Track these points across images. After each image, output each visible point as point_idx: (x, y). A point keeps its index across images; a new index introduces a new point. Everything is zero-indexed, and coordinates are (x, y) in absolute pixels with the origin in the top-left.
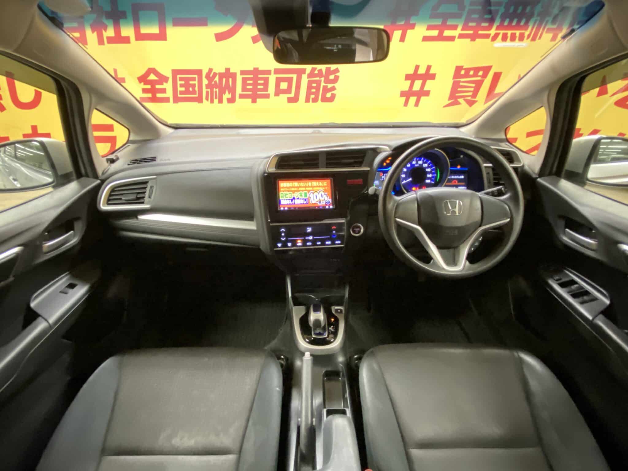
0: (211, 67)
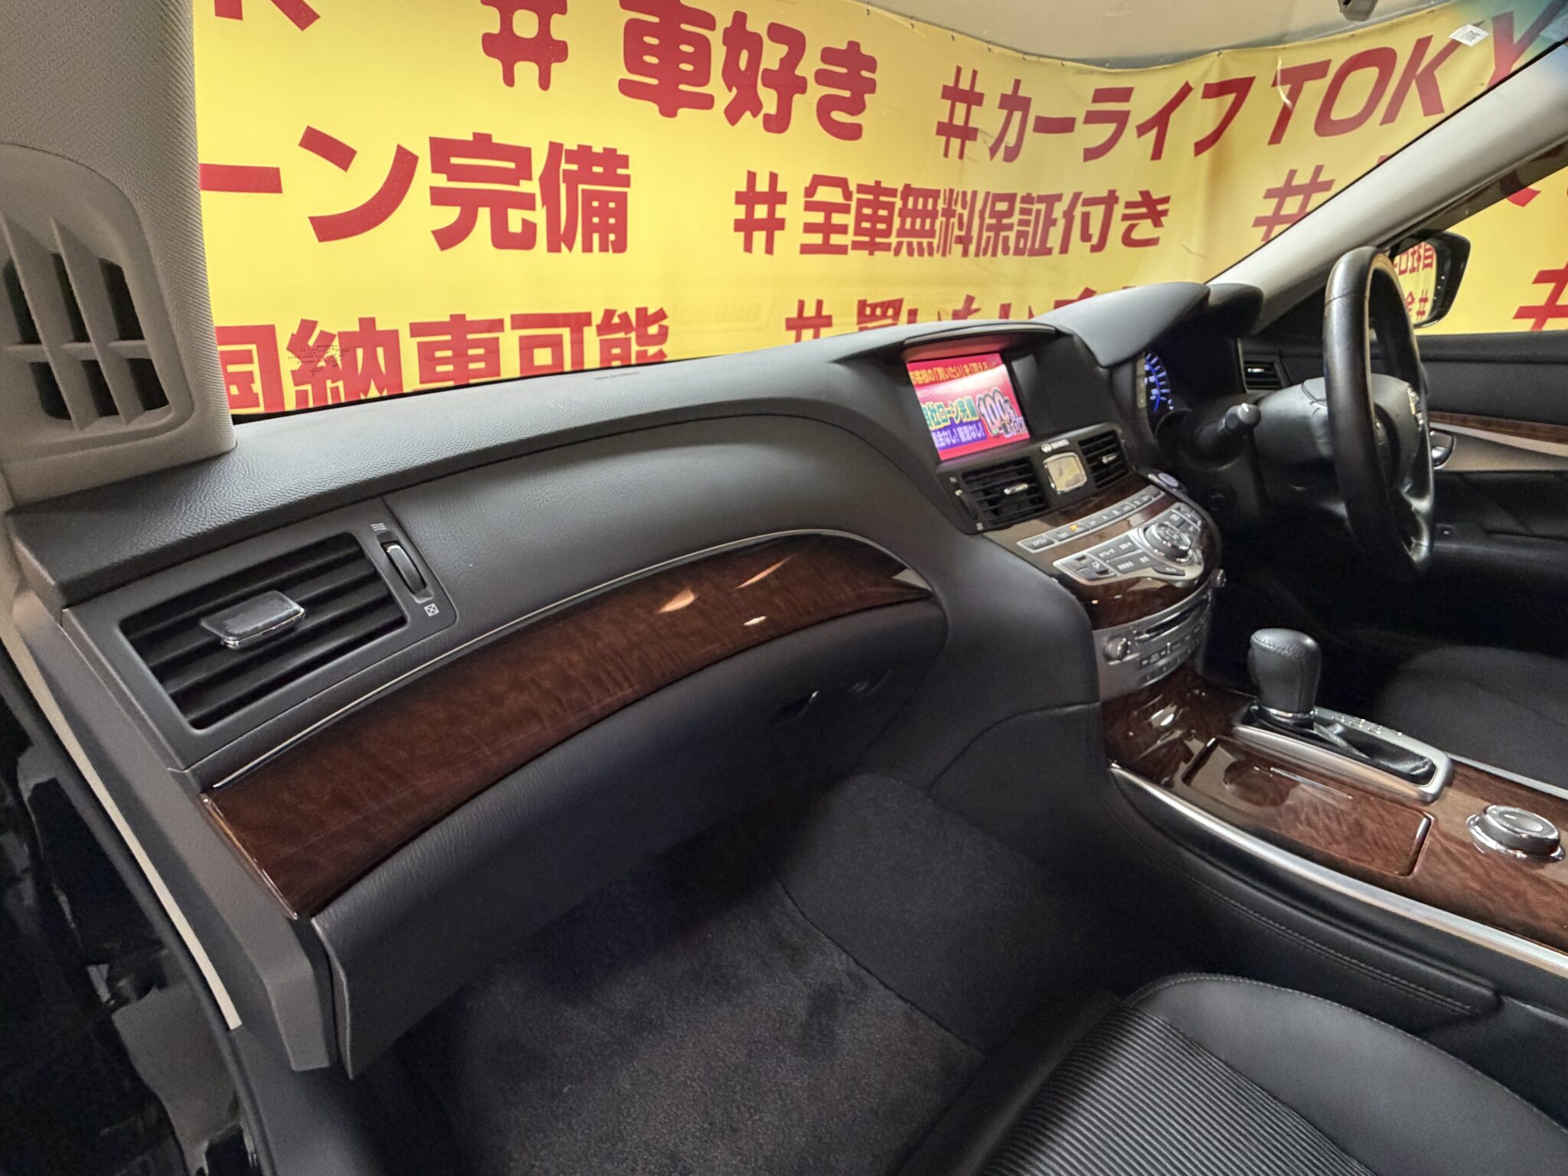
0: (310, 317)
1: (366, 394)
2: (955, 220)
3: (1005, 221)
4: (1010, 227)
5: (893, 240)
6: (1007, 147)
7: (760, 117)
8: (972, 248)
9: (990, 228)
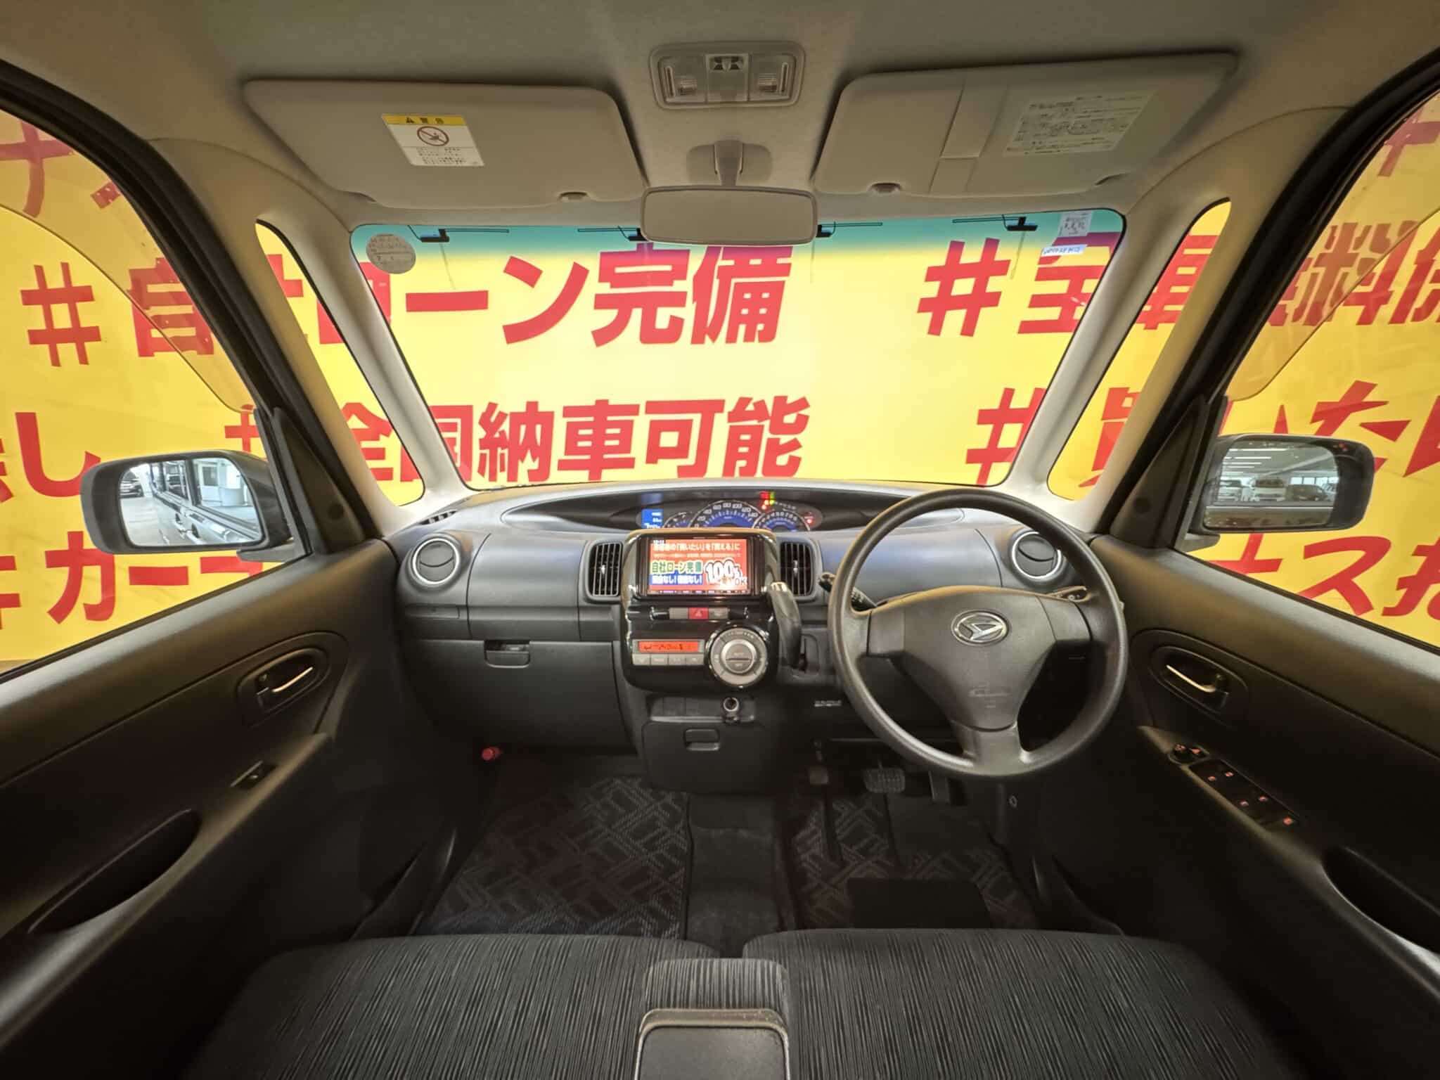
1: (523, 460)
8: (1387, 311)
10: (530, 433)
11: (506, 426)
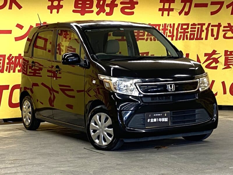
0: (11, 54)
1: (17, 67)
2: (168, 31)
3: (186, 31)
4: (188, 32)
5: (145, 37)
6: (185, 12)
7: (105, 13)
8: (174, 38)
9: (180, 33)
10: (19, 61)
11: (13, 59)
